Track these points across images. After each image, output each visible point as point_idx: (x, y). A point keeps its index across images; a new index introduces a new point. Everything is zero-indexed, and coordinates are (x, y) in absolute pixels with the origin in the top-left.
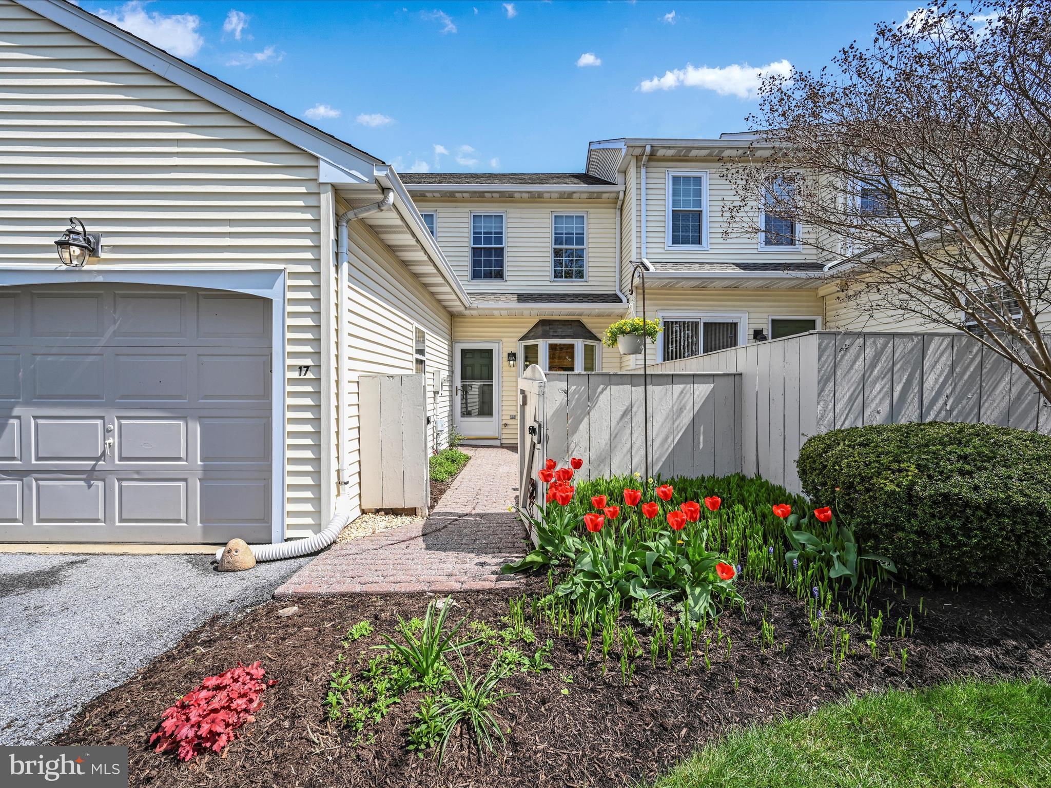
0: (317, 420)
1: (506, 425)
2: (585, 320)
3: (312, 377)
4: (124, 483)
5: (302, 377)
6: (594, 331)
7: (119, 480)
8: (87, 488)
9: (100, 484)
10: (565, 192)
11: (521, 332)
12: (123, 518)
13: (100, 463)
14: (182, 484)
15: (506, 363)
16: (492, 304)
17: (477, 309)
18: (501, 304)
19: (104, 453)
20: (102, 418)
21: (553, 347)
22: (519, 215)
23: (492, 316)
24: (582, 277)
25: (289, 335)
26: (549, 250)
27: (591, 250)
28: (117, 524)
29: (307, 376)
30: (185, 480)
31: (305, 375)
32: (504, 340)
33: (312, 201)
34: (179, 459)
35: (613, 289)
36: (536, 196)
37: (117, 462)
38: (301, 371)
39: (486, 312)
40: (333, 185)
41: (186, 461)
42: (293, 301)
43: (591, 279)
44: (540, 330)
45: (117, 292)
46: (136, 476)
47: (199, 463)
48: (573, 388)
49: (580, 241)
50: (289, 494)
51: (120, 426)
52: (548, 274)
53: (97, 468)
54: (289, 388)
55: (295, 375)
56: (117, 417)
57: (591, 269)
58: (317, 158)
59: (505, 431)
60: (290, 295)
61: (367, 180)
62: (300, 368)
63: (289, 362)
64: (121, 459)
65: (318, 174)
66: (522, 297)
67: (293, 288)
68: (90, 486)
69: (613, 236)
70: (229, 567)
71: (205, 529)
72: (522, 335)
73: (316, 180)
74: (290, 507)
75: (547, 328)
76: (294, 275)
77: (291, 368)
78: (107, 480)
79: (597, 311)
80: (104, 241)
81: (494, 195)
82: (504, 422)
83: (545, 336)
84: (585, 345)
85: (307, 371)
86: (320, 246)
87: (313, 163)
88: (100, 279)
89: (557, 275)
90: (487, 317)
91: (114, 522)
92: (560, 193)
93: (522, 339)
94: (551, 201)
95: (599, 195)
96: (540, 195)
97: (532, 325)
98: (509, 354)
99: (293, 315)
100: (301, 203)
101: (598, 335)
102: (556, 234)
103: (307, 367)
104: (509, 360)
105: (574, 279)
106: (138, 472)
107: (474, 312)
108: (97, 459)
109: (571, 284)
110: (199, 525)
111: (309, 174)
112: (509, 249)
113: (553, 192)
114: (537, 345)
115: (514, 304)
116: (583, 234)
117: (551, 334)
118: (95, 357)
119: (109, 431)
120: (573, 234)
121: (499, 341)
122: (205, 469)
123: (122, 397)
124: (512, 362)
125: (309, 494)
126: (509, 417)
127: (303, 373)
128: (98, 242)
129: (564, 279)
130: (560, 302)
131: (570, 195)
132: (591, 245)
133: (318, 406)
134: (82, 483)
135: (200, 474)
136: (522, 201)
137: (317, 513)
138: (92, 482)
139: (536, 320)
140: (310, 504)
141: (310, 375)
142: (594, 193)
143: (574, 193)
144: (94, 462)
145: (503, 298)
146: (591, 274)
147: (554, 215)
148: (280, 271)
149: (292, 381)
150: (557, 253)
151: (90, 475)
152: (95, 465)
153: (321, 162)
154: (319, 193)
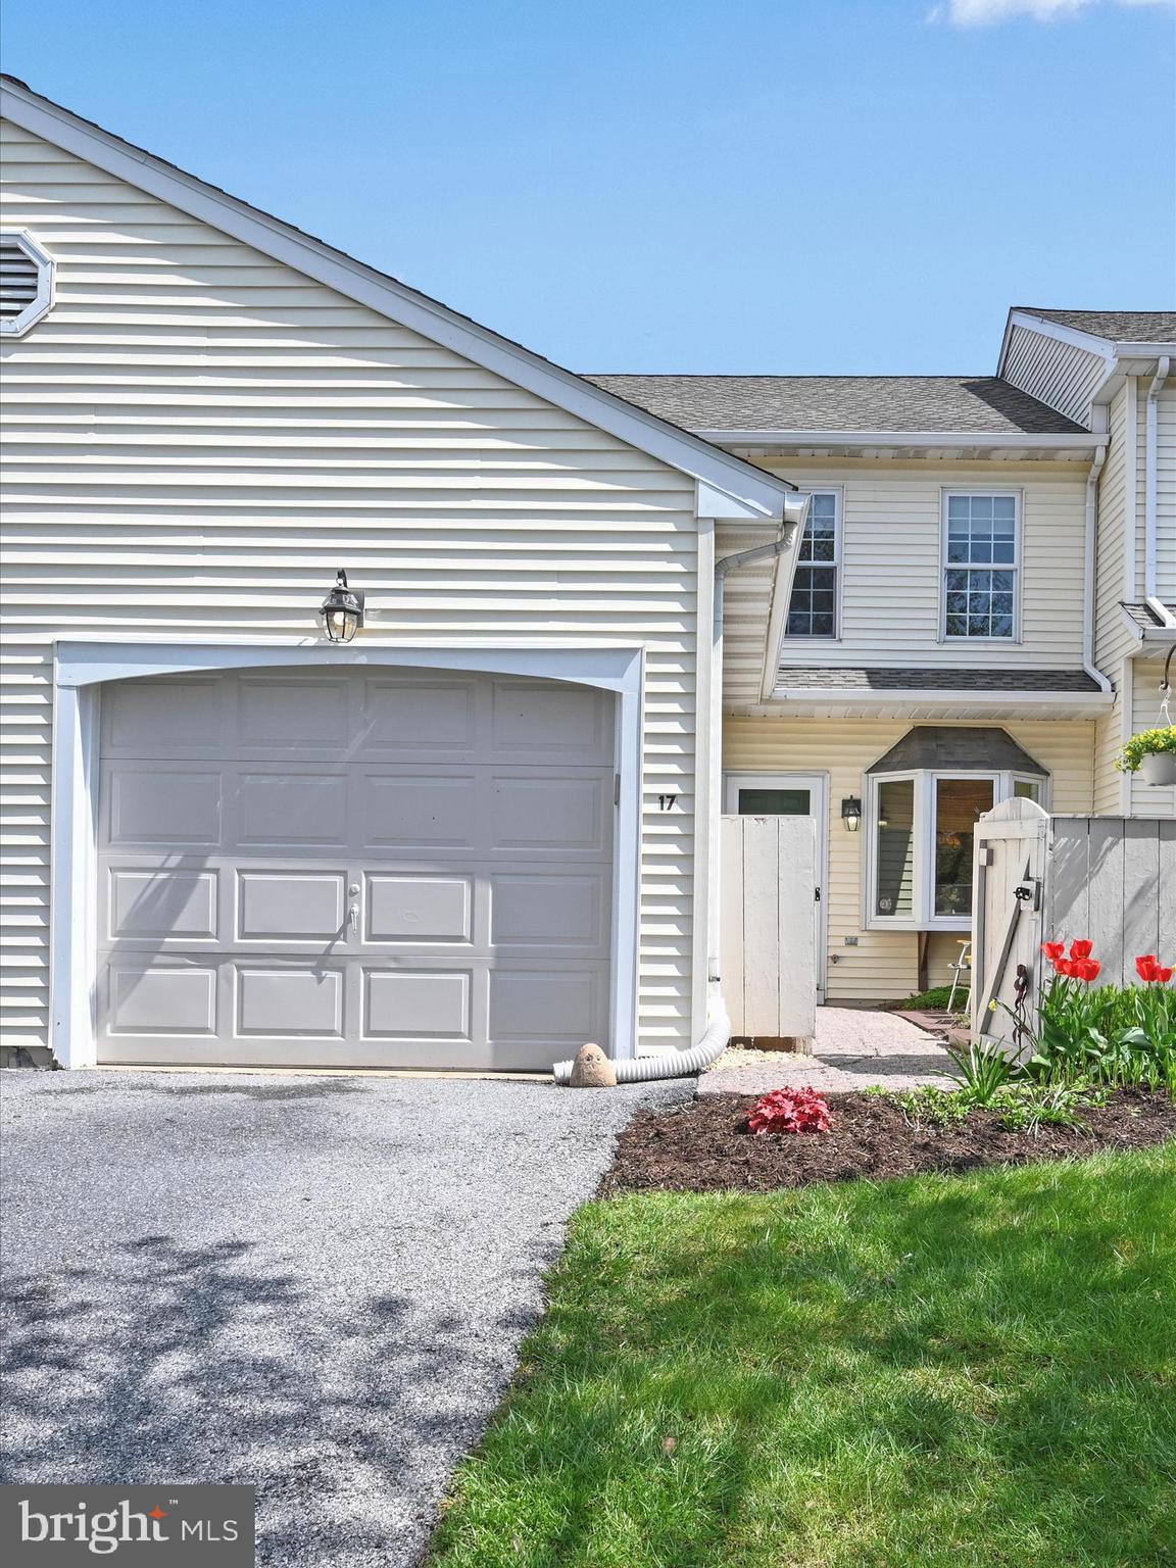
0: (687, 879)
1: (835, 959)
2: (1013, 729)
3: (680, 811)
4: (374, 975)
5: (665, 811)
6: (1033, 753)
7: (366, 970)
8: (315, 983)
9: (337, 976)
10: (975, 448)
11: (870, 754)
12: (372, 1028)
13: (338, 943)
14: (464, 977)
15: (838, 822)
16: (817, 692)
17: (785, 701)
18: (836, 693)
19: (343, 929)
20: (343, 873)
21: (944, 788)
22: (870, 496)
23: (809, 718)
24: (1007, 632)
25: (647, 748)
26: (935, 572)
27: (1028, 573)
28: (362, 1038)
29: (672, 811)
30: (469, 971)
31: (669, 808)
32: (833, 769)
33: (684, 545)
34: (459, 939)
35: (1075, 659)
36: (911, 454)
37: (364, 942)
38: (662, 803)
39: (802, 710)
40: (715, 520)
41: (472, 942)
42: (655, 697)
43: (1028, 637)
44: (916, 748)
45: (368, 679)
46: (393, 965)
47: (490, 945)
48: (1063, 840)
49: (1006, 553)
50: (643, 991)
51: (370, 886)
52: (933, 625)
53: (333, 952)
54: (646, 829)
55: (654, 808)
56: (365, 872)
57: (1028, 616)
58: (693, 479)
59: (834, 972)
60: (650, 687)
61: (770, 514)
62: (662, 798)
63: (647, 788)
64: (371, 937)
65: (696, 503)
66: (877, 677)
67: (654, 676)
68: (320, 980)
69: (1078, 542)
70: (589, 1079)
71: (496, 1048)
72: (872, 760)
73: (692, 512)
74: (644, 1010)
75: (933, 745)
76: (655, 657)
77: (649, 797)
78: (348, 971)
79: (1044, 708)
80: (370, 603)
81: (818, 452)
82: (831, 954)
83: (928, 762)
84: (1016, 782)
85: (671, 803)
86: (696, 613)
87: (685, 486)
88: (363, 660)
89: (954, 627)
90: (801, 719)
91: (358, 1037)
92: (966, 449)
93: (876, 768)
94: (941, 464)
95: (1050, 453)
96: (919, 453)
97: (897, 739)
98: (845, 803)
99: (654, 716)
100: (666, 547)
101: (1045, 763)
102: (951, 537)
103: (672, 798)
104: (845, 815)
105: (990, 638)
106: (395, 959)
107: (774, 710)
108: (334, 937)
109: (982, 648)
110: (489, 1042)
111: (681, 504)
112: (849, 571)
113: (949, 447)
114: (909, 784)
115: (867, 693)
116: (1011, 537)
117: (943, 758)
118: (334, 778)
119: (353, 894)
120: (988, 537)
121: (822, 773)
122: (499, 955)
123: (376, 841)
124: (852, 820)
125: (671, 991)
126: (842, 942)
127: (666, 805)
128: (361, 605)
129: (968, 638)
130: (964, 688)
131: (986, 453)
132: (1029, 563)
133: (690, 857)
134: (308, 974)
135: (490, 959)
136: (877, 464)
137: (687, 1020)
138: (324, 973)
139: (906, 728)
140: (673, 1007)
141: (676, 809)
142: (1038, 448)
143: (996, 448)
144: (329, 942)
145: (836, 677)
146: (1028, 626)
147: (948, 495)
148: (634, 651)
149: (651, 818)
150: (956, 579)
151: (321, 963)
152: (330, 946)
153: (701, 486)
154: (696, 533)
